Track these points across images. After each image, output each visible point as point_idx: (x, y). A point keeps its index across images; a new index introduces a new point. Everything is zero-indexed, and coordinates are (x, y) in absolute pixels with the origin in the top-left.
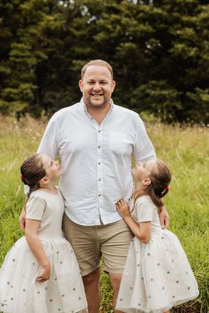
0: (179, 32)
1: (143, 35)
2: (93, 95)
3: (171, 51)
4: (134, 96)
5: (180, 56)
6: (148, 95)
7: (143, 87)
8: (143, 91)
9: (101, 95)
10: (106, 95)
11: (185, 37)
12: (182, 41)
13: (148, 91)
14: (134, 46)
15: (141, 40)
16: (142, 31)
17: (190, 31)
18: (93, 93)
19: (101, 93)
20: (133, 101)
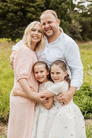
0: (29, 9)
1: (16, 11)
2: (47, 31)
3: (26, 16)
4: (14, 33)
5: (30, 18)
6: (19, 33)
7: (17, 30)
9: (51, 30)
10: (53, 29)
11: (31, 11)
12: (30, 12)
13: (19, 31)
14: (13, 15)
15: (15, 12)
16: (16, 9)
17: (33, 9)
18: (46, 30)
19: (50, 28)
20: (14, 35)
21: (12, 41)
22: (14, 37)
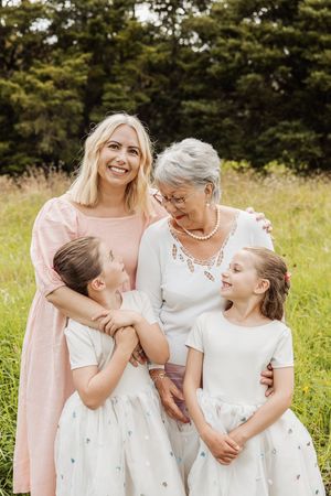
0: (316, 56)
1: (270, 62)
3: (306, 81)
4: (260, 143)
5: (318, 87)
6: (278, 140)
7: (271, 130)
8: (271, 136)
12: (321, 67)
13: (278, 135)
14: (259, 77)
15: (266, 68)
16: (269, 58)
20: (259, 148)
21: (252, 171)
22: (261, 155)
